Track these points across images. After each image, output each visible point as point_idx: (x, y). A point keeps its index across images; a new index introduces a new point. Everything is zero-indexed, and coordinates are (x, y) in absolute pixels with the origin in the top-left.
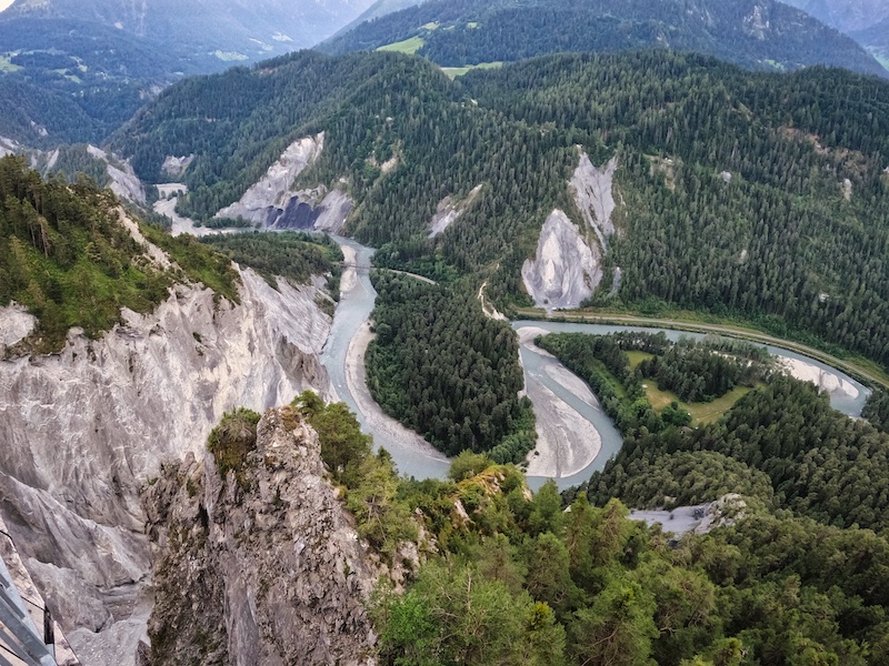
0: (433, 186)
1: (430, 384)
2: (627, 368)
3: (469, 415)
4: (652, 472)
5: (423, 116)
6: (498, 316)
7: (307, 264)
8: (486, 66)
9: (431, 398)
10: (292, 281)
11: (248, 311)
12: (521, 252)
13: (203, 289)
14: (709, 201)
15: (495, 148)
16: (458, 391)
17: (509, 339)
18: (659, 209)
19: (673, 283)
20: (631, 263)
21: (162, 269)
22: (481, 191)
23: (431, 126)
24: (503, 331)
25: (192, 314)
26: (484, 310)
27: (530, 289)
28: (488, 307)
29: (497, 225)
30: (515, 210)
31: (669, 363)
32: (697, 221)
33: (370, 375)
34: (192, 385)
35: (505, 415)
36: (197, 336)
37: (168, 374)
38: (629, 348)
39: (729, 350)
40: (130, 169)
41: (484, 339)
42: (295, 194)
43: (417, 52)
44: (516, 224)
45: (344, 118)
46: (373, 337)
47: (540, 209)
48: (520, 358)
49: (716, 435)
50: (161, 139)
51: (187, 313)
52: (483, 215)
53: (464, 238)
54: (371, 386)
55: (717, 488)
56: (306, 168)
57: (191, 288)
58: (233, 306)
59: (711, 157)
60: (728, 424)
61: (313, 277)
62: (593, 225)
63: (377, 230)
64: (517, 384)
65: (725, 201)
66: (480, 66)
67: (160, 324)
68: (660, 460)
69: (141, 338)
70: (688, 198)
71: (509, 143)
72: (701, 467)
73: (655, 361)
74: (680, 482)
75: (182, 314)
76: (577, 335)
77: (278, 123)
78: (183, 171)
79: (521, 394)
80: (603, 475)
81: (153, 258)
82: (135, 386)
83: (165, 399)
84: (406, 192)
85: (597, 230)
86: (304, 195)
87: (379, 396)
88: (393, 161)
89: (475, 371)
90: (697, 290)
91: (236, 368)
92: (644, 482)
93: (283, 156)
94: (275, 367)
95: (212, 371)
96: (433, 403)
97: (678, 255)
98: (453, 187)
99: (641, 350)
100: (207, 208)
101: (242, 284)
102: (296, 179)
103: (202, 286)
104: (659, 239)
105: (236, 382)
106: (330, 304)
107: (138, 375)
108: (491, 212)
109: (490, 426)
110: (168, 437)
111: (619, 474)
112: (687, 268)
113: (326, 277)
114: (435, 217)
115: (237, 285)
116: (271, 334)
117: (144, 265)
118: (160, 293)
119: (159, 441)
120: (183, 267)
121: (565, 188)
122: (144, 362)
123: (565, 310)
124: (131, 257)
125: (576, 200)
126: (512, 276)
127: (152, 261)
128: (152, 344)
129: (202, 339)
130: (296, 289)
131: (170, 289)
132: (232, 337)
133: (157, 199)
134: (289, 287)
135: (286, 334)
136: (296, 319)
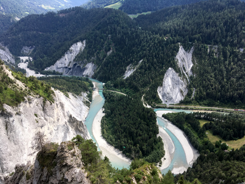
0: (125, 60)
3: (139, 143)
6: (149, 107)
7: (80, 88)
8: (145, 14)
9: (125, 137)
10: (74, 94)
11: (57, 105)
12: (157, 84)
14: (233, 60)
15: (148, 45)
17: (153, 115)
20: (200, 86)
21: (22, 89)
22: (142, 62)
23: (125, 38)
27: (160, 97)
28: (145, 104)
29: (149, 74)
31: (217, 124)
32: (228, 69)
33: (103, 129)
34: (33, 134)
35: (152, 143)
38: (200, 118)
40: (7, 50)
41: (144, 115)
42: (76, 63)
43: (119, 8)
44: (155, 73)
46: (104, 114)
47: (164, 68)
48: (157, 122)
49: (240, 154)
50: (21, 39)
52: (143, 70)
53: (136, 79)
54: (103, 133)
56: (79, 53)
57: (34, 97)
58: (51, 104)
61: (82, 93)
62: (184, 72)
63: (105, 76)
64: (156, 131)
66: (143, 13)
68: (216, 164)
69: (12, 116)
70: (224, 60)
71: (153, 43)
72: (235, 168)
73: (211, 123)
75: (30, 107)
77: (68, 35)
78: (31, 52)
79: (158, 136)
80: (192, 169)
84: (116, 62)
85: (186, 75)
86: (78, 63)
87: (106, 136)
88: (111, 51)
89: (141, 127)
90: (228, 96)
93: (70, 49)
96: (126, 139)
98: (132, 60)
99: (205, 119)
102: (76, 57)
103: (39, 96)
106: (88, 103)
108: (146, 69)
109: (146, 148)
113: (87, 93)
114: (126, 71)
115: (54, 96)
116: (66, 114)
117: (14, 88)
118: (21, 99)
119: (16, 157)
120: (31, 89)
121: (174, 59)
122: (12, 125)
123: (174, 104)
124: (8, 85)
125: (178, 64)
126: (154, 92)
127: (18, 86)
128: (16, 118)
129: (38, 116)
130: (76, 97)
131: (25, 97)
132: (50, 115)
133: (20, 62)
134: (73, 97)
135: (71, 114)
136: (75, 108)
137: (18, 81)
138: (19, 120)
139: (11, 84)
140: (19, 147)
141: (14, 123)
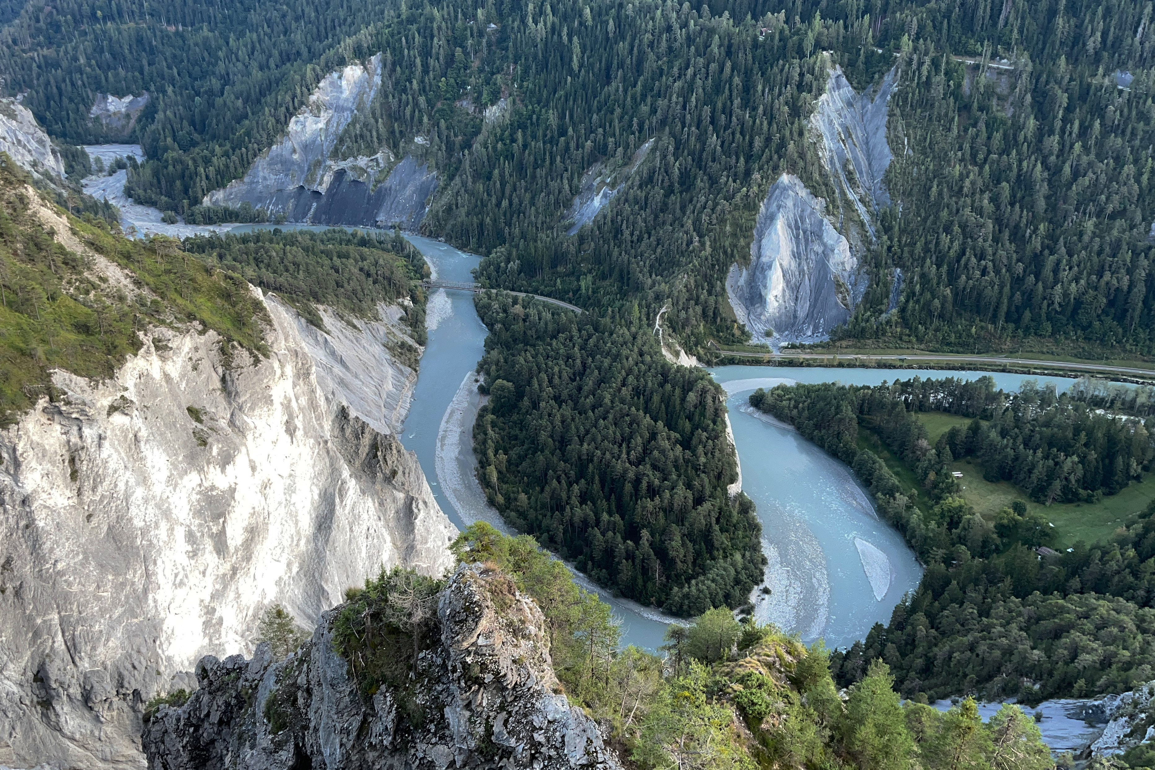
0: (572, 145)
1: (581, 474)
2: (924, 443)
3: (649, 526)
4: (987, 629)
5: (550, 18)
6: (687, 361)
7: (369, 285)
9: (583, 499)
10: (346, 313)
11: (282, 366)
12: (725, 252)
13: (202, 333)
14: (1084, 131)
15: (675, 70)
16: (628, 487)
17: (709, 400)
18: (981, 156)
19: (1007, 289)
20: (924, 260)
21: (122, 299)
22: (654, 150)
23: (565, 38)
24: (700, 385)
25: (183, 376)
26: (664, 351)
27: (740, 313)
28: (669, 346)
29: (683, 209)
30: (713, 181)
31: (1004, 433)
32: (1058, 170)
33: (483, 464)
35: (709, 526)
36: (194, 413)
37: (144, 480)
38: (922, 407)
39: (1130, 407)
40: (28, 115)
41: (666, 400)
42: (343, 164)
44: (716, 204)
45: (414, 27)
46: (485, 401)
47: (756, 176)
48: (729, 430)
49: (1113, 565)
50: (82, 61)
51: (175, 375)
52: (658, 193)
53: (627, 233)
54: (484, 481)
55: (1127, 666)
56: (355, 119)
57: (177, 329)
58: (257, 361)
59: (1091, 45)
60: (1136, 545)
61: (381, 307)
62: (851, 196)
63: (481, 224)
64: (725, 473)
65: (1119, 130)
67: (126, 394)
68: (1000, 609)
69: (91, 420)
70: (1040, 129)
71: (701, 60)
72: (1089, 626)
73: (975, 430)
74: (1049, 652)
75: (167, 377)
76: (826, 387)
77: (298, 37)
78: (133, 121)
79: (734, 489)
80: (889, 631)
81: (104, 280)
82: (81, 503)
83: (138, 523)
84: (529, 158)
86: (354, 168)
87: (500, 499)
88: (502, 103)
89: (656, 453)
90: (1057, 299)
91: (265, 463)
92: (972, 648)
93: (313, 98)
94: (331, 459)
95: (223, 470)
96: (588, 509)
97: (1017, 236)
98: (606, 145)
99: (947, 411)
100: (186, 191)
101: (269, 322)
102: (341, 140)
103: (200, 327)
104: (979, 211)
105: (266, 486)
106: (410, 349)
107: (87, 486)
108: (671, 185)
109: (683, 545)
110: (146, 591)
111: (922, 630)
112: (1037, 261)
113: (402, 306)
114: (577, 200)
115: (262, 325)
116: (323, 404)
117: (87, 292)
118: (122, 342)
119: (127, 597)
120: (163, 296)
121: (801, 134)
122: (99, 461)
123: (802, 347)
124: (61, 278)
125: (820, 154)
126: (710, 293)
127: (103, 286)
128: (113, 430)
129: (204, 418)
130: (355, 327)
131: (141, 334)
132: (257, 412)
133: (87, 171)
134: (342, 324)
135: (345, 404)
136: (356, 376)
137: (101, 261)
138: (126, 438)
139: (74, 277)
140: (138, 554)
141: (105, 453)
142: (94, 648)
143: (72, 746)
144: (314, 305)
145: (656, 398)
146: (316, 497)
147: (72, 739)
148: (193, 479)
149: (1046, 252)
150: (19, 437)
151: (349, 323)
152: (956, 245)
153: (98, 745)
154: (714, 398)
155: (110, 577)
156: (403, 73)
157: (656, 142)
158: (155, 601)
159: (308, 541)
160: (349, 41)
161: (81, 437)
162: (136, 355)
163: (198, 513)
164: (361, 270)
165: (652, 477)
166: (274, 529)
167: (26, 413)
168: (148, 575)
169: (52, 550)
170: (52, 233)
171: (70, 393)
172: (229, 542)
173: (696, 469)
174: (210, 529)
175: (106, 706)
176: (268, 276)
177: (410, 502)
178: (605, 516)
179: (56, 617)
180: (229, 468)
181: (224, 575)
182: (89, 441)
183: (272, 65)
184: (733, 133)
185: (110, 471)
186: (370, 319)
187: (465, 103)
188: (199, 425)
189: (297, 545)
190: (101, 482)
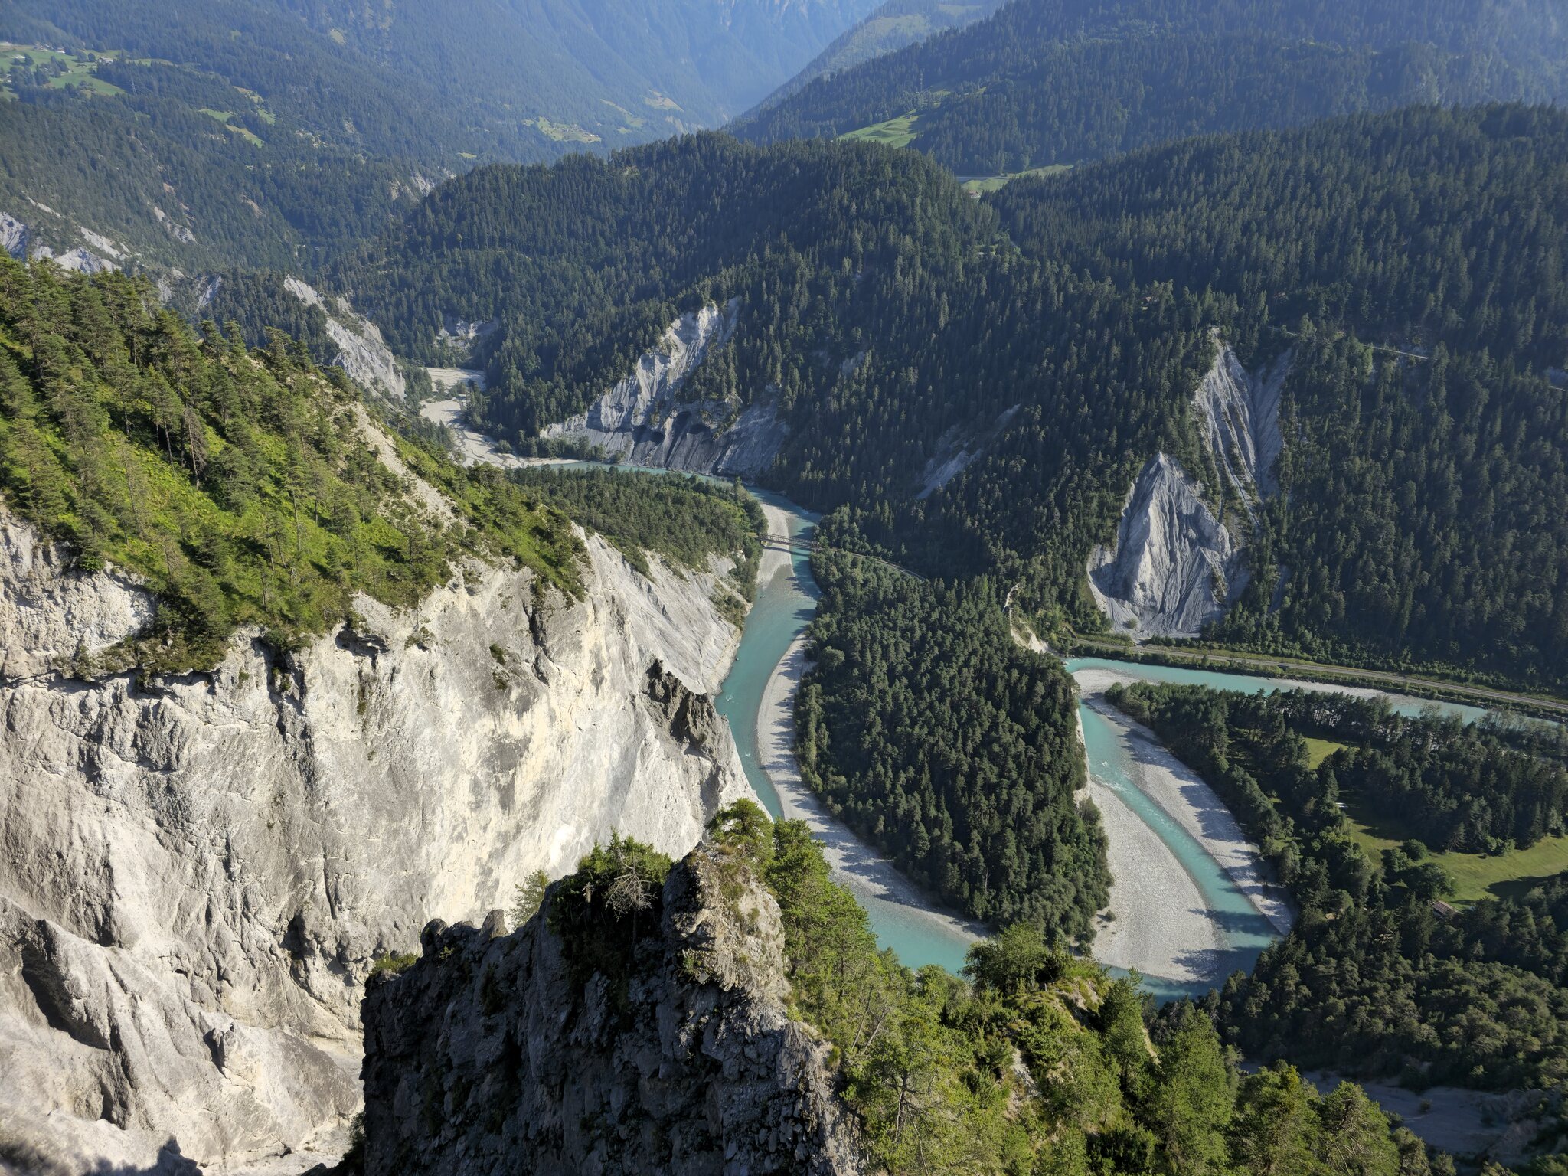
0: (931, 405)
1: (910, 759)
2: (1303, 763)
4: (1369, 992)
5: (920, 271)
6: (1038, 646)
7: (702, 534)
8: (1044, 173)
9: (911, 788)
10: (674, 562)
11: (596, 612)
12: (1089, 532)
13: (516, 569)
15: (1049, 334)
16: (961, 781)
17: (1060, 693)
18: (1385, 451)
19: (1409, 600)
20: (1315, 558)
21: (437, 526)
22: (1018, 416)
23: (933, 294)
24: (1051, 674)
25: (490, 612)
26: (1013, 633)
27: (1100, 600)
28: (1019, 628)
29: (1046, 480)
30: (1081, 454)
32: (1474, 473)
33: (802, 737)
34: (479, 743)
35: (1049, 835)
36: (497, 652)
37: (435, 720)
38: (1305, 725)
40: (374, 331)
41: (1012, 688)
42: (686, 407)
43: (912, 145)
44: (1082, 479)
45: (777, 272)
46: (811, 667)
47: (1129, 452)
48: (1080, 727)
50: (437, 282)
51: (482, 611)
53: (982, 501)
54: (801, 757)
55: (1537, 1057)
56: (705, 361)
57: (491, 563)
58: (570, 604)
59: (1520, 338)
61: (711, 557)
62: (1234, 481)
63: (826, 480)
64: (1072, 776)
66: (1031, 172)
67: (428, 626)
69: (387, 651)
71: (1077, 326)
72: (1492, 1002)
75: (474, 613)
77: (656, 273)
78: (479, 348)
79: (1079, 796)
81: (422, 505)
82: (365, 738)
83: (421, 767)
84: (883, 415)
85: (1241, 493)
86: (700, 411)
87: (817, 780)
88: (860, 356)
89: (995, 746)
90: (1468, 616)
91: (566, 714)
93: (663, 338)
94: (637, 715)
95: (520, 717)
96: (914, 801)
97: (1423, 541)
98: (966, 409)
99: (1333, 732)
100: (524, 421)
101: (588, 564)
102: (689, 381)
103: (514, 563)
104: (1381, 510)
105: (563, 738)
106: (737, 605)
107: (374, 720)
108: (1035, 455)
109: (1019, 853)
110: (419, 843)
113: (734, 558)
114: (930, 462)
115: (580, 566)
116: (635, 656)
117: (403, 516)
118: (432, 571)
119: (399, 847)
120: (480, 527)
121: (1182, 411)
122: (389, 695)
123: (1167, 643)
124: (379, 500)
125: (1203, 434)
126: (1069, 574)
127: (420, 511)
128: (409, 663)
129: (507, 658)
130: (681, 577)
131: (452, 565)
132: (563, 658)
133: (426, 393)
134: (667, 573)
135: (660, 657)
136: (677, 629)
137: (421, 485)
138: (421, 672)
139: (392, 500)
140: (416, 800)
141: (397, 686)
142: (356, 899)
143: (319, 1009)
144: (641, 550)
145: (1000, 685)
146: (616, 755)
147: (320, 1000)
148: (487, 723)
149: (1457, 562)
150: (310, 662)
151: (676, 573)
152: (1353, 548)
153: (346, 1009)
154: (1065, 690)
155: (384, 823)
156: (760, 317)
157: (1021, 408)
158: (428, 854)
159: (602, 804)
160: (708, 281)
161: (374, 665)
162: (443, 586)
163: (488, 761)
164: (695, 517)
165: (989, 774)
166: (566, 787)
167: (321, 637)
168: (424, 823)
169: (326, 786)
170: (375, 454)
171: (369, 620)
172: (517, 796)
173: (1040, 767)
174: (497, 780)
175: (361, 965)
176: (598, 516)
177: (717, 769)
178: (933, 812)
179: (322, 860)
180: (527, 716)
181: (507, 833)
182: (382, 673)
183: (628, 300)
184: (1108, 406)
185: (400, 707)
186: (698, 570)
187: (821, 354)
188: (501, 668)
189: (590, 807)
190: (388, 719)
